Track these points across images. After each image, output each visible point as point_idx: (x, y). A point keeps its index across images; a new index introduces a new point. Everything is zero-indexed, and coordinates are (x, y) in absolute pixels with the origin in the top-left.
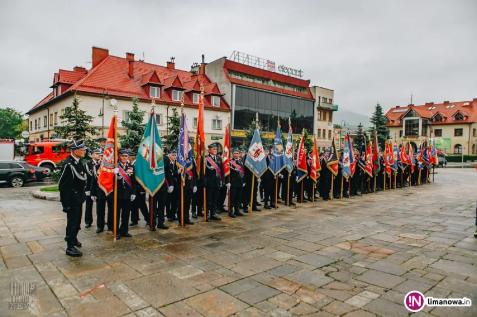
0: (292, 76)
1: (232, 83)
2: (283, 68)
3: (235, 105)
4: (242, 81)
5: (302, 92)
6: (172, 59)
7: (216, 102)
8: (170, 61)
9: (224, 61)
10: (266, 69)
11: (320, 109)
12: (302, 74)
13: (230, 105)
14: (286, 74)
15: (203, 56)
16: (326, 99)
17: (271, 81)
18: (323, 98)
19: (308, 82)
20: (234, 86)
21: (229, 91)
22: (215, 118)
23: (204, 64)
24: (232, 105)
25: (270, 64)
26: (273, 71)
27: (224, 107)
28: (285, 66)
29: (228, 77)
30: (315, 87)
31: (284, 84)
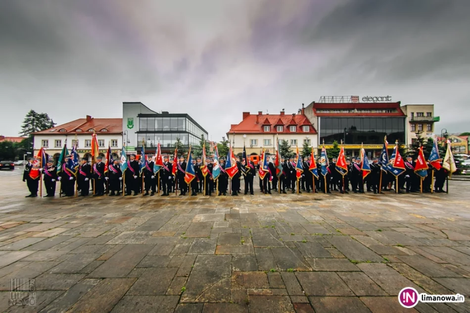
0: (378, 102)
1: (318, 116)
2: (368, 99)
3: (321, 129)
4: (330, 114)
5: (392, 112)
6: (283, 110)
7: (306, 129)
8: (282, 111)
9: (313, 104)
10: (350, 102)
11: (413, 122)
12: (389, 99)
13: (316, 129)
14: (372, 102)
15: (303, 104)
16: (423, 113)
17: (356, 110)
18: (418, 113)
19: (399, 103)
20: (319, 118)
21: (315, 121)
22: (306, 139)
23: (304, 109)
24: (318, 130)
25: (353, 98)
26: (358, 102)
27: (313, 131)
28: (369, 96)
29: (315, 113)
30: (406, 106)
31: (370, 109)
